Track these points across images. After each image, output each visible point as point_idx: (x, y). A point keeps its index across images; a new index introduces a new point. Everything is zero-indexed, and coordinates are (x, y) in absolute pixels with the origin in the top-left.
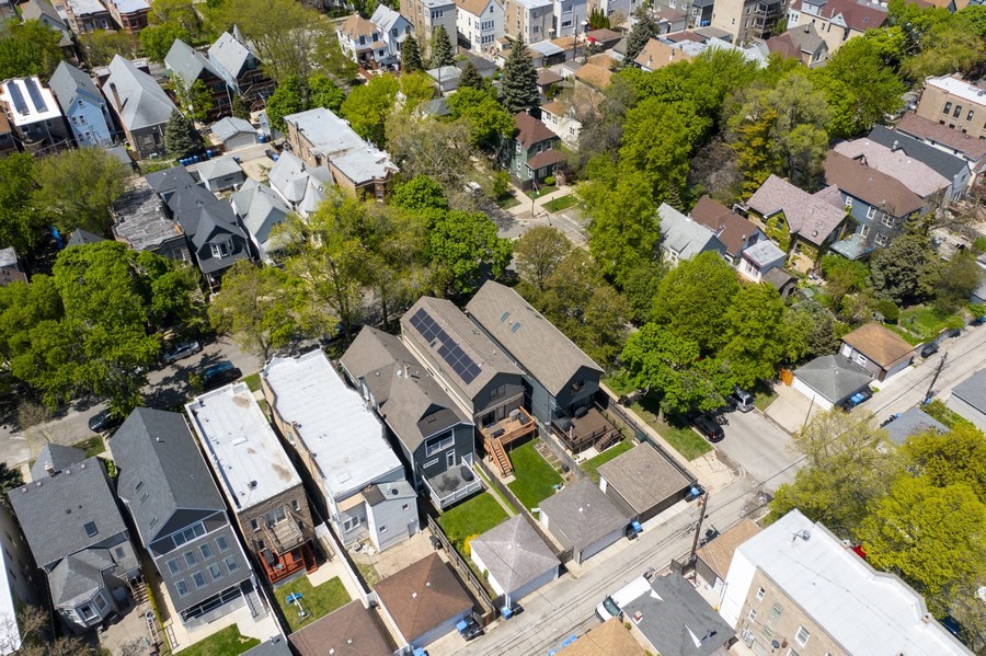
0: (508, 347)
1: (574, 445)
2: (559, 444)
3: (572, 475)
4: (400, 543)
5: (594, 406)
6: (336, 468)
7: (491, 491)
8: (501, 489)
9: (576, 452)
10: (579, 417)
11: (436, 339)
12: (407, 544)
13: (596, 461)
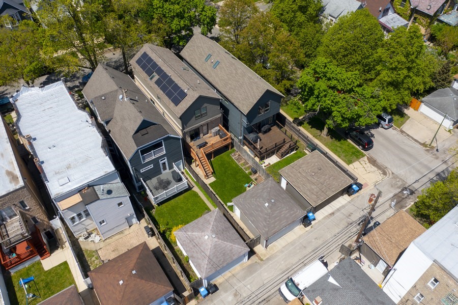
0: (210, 79)
1: (261, 153)
2: (249, 153)
3: (259, 176)
4: (122, 232)
5: (275, 124)
6: (58, 173)
7: (196, 189)
8: (204, 187)
9: (262, 159)
10: (265, 132)
11: (155, 74)
12: (126, 232)
13: (277, 165)
